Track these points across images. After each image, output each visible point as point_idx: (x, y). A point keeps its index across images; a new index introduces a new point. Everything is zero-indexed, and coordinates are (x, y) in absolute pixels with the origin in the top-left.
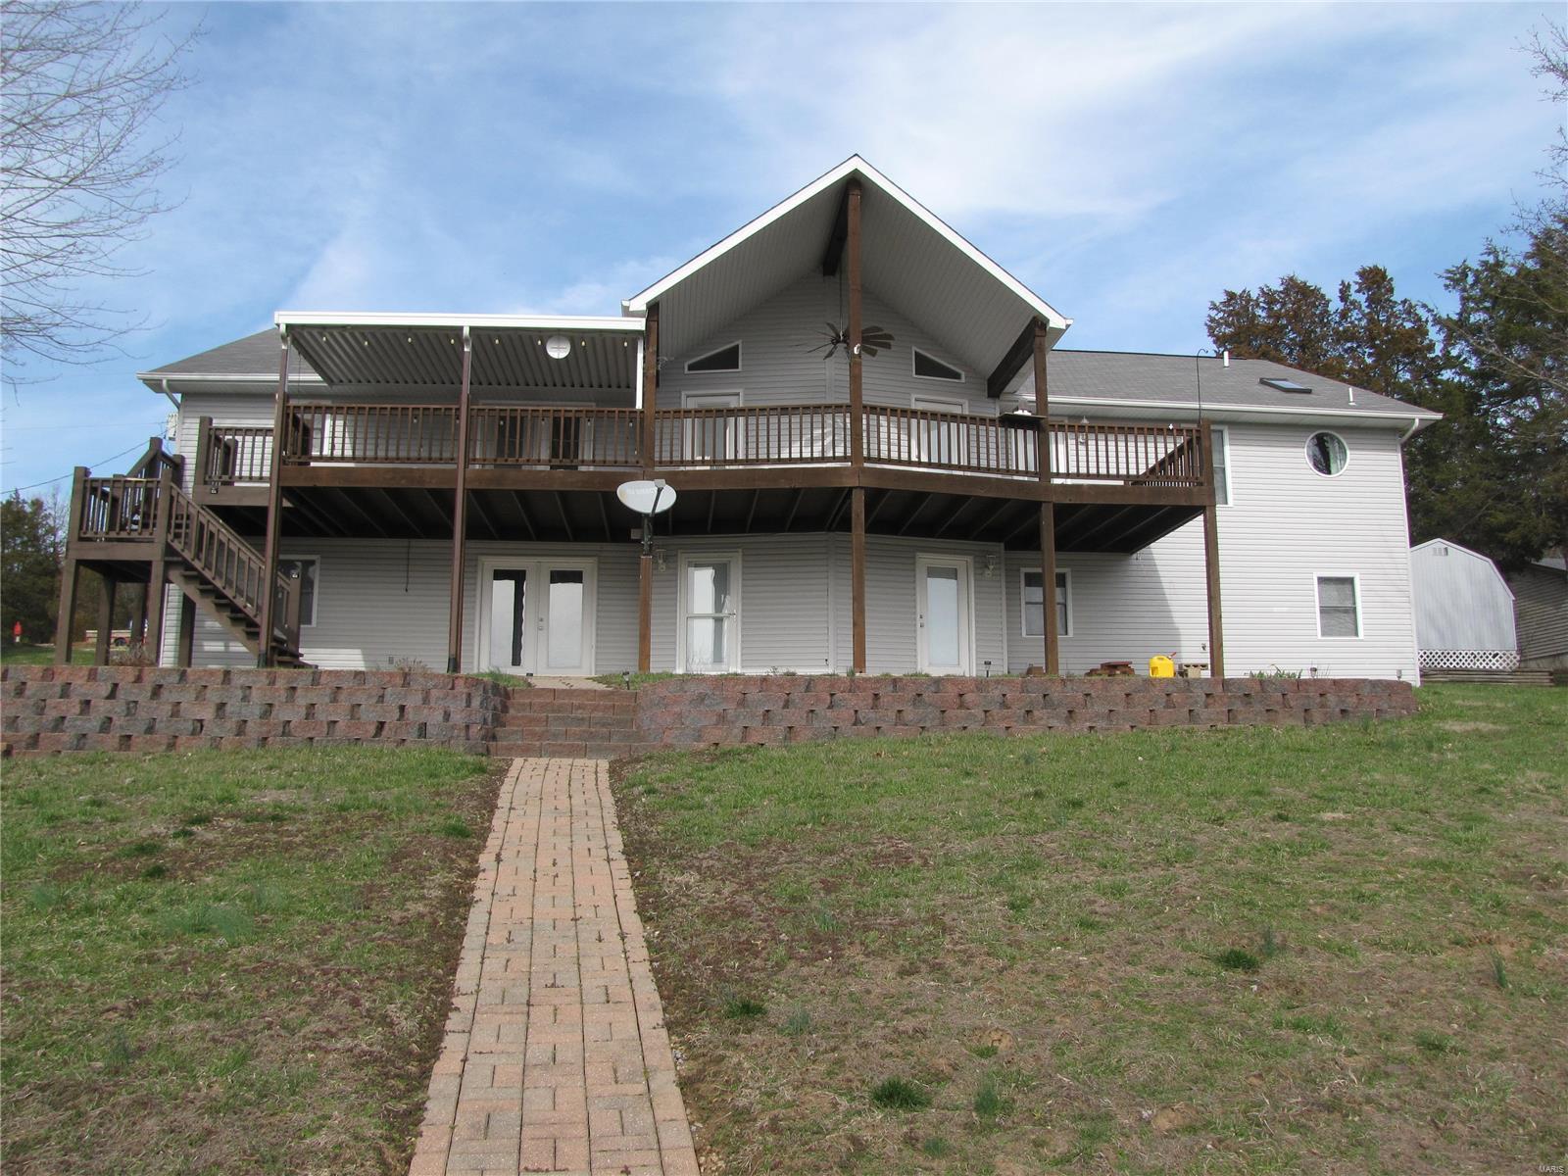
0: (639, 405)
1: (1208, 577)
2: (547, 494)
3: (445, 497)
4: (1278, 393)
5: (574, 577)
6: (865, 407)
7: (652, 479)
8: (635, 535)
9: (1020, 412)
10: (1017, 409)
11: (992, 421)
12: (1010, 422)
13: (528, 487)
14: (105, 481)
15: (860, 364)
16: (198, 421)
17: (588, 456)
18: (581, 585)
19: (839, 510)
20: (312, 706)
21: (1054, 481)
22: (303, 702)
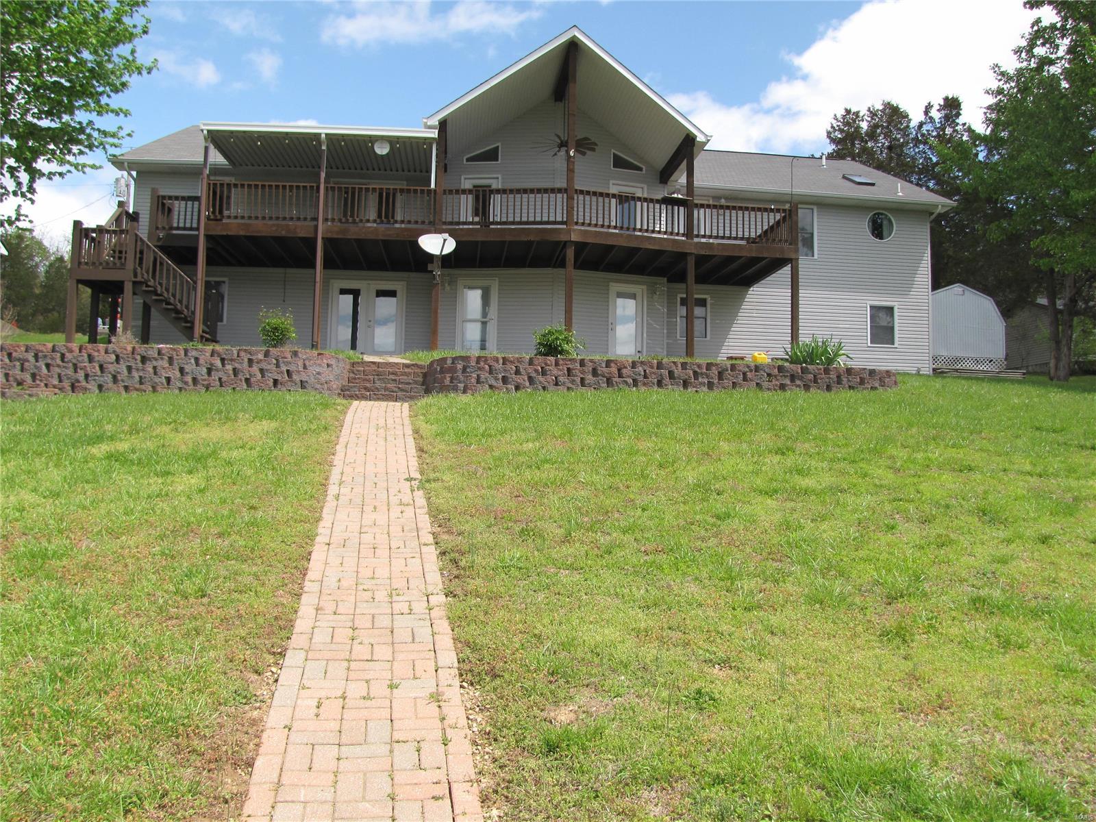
0: (433, 186)
1: (792, 304)
2: (375, 242)
3: (310, 243)
4: (853, 185)
5: (392, 294)
6: (576, 190)
7: (440, 233)
8: (430, 267)
9: (675, 196)
10: (674, 193)
11: (658, 201)
12: (669, 201)
13: (362, 237)
14: (93, 230)
15: (574, 163)
16: (150, 190)
17: (399, 217)
18: (395, 299)
19: (560, 254)
20: (234, 369)
21: (696, 240)
22: (229, 367)
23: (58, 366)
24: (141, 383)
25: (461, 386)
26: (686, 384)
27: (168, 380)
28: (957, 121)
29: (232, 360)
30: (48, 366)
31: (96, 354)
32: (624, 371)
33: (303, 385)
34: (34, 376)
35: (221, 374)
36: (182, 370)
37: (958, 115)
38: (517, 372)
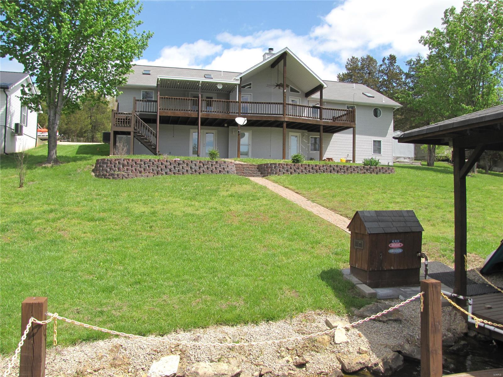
0: (237, 100)
3: (196, 119)
4: (367, 97)
6: (286, 103)
7: (242, 117)
8: (226, 125)
9: (317, 106)
10: (316, 104)
11: (311, 107)
15: (286, 94)
20: (207, 167)
21: (323, 120)
22: (206, 167)
23: (152, 166)
24: (178, 171)
25: (275, 172)
26: (338, 172)
27: (187, 171)
28: (394, 64)
29: (206, 164)
30: (149, 166)
31: (164, 162)
32: (321, 168)
33: (228, 172)
34: (144, 170)
35: (203, 169)
36: (191, 168)
37: (395, 62)
38: (291, 168)
